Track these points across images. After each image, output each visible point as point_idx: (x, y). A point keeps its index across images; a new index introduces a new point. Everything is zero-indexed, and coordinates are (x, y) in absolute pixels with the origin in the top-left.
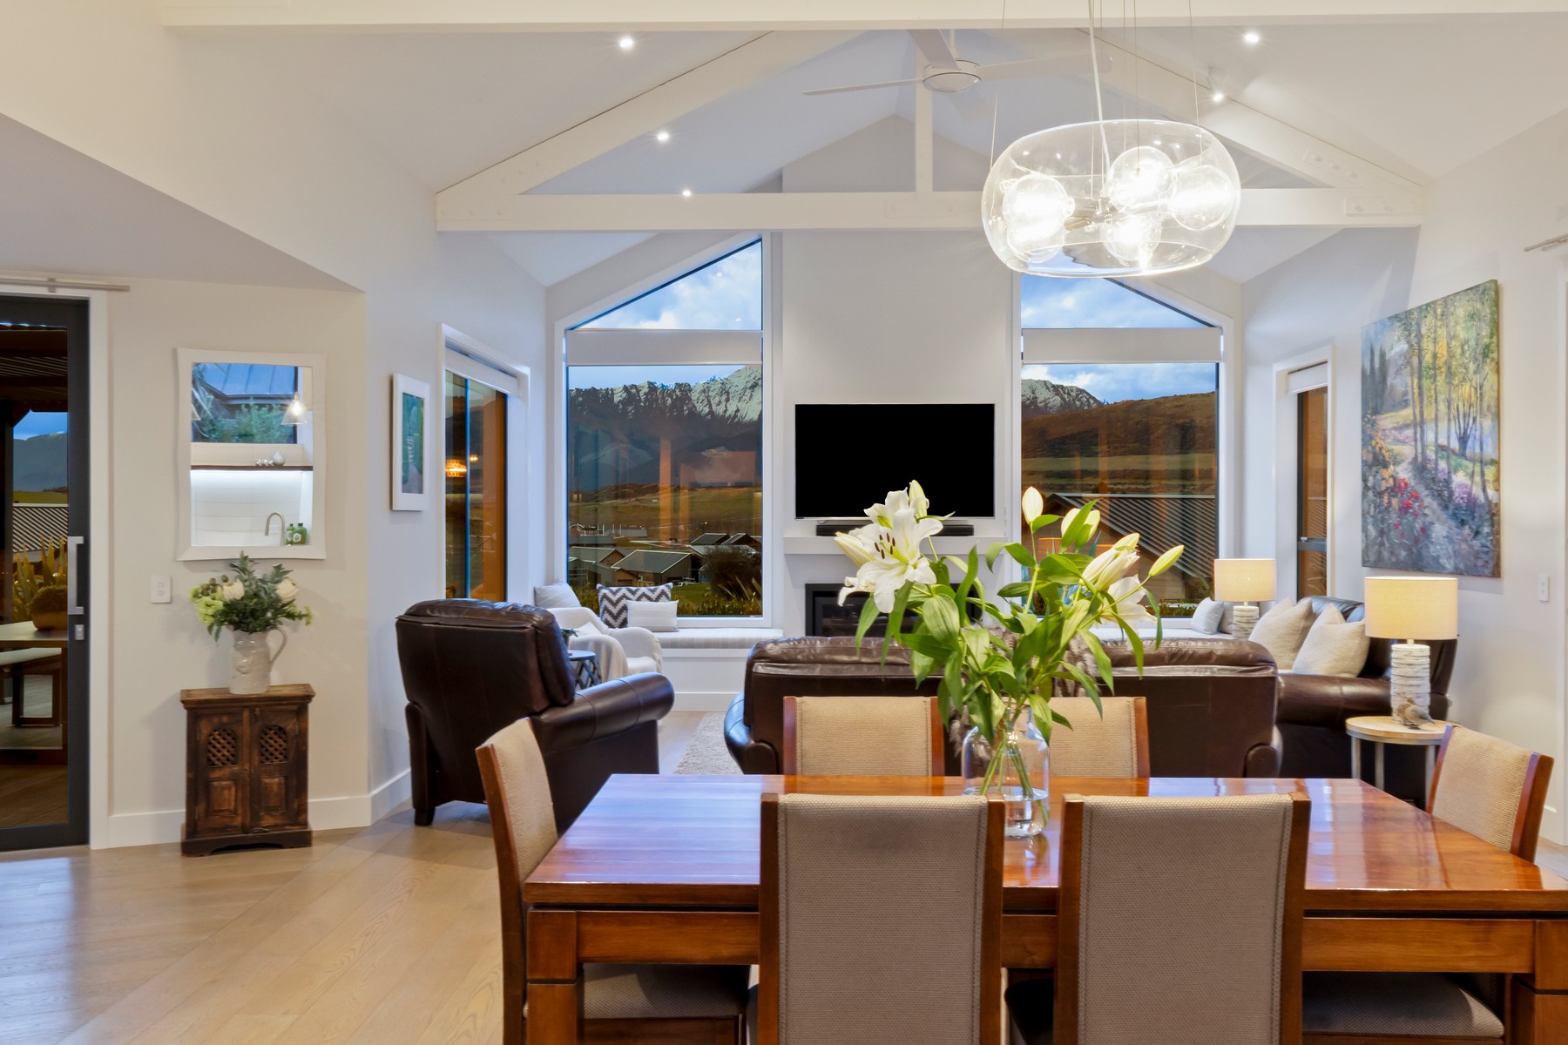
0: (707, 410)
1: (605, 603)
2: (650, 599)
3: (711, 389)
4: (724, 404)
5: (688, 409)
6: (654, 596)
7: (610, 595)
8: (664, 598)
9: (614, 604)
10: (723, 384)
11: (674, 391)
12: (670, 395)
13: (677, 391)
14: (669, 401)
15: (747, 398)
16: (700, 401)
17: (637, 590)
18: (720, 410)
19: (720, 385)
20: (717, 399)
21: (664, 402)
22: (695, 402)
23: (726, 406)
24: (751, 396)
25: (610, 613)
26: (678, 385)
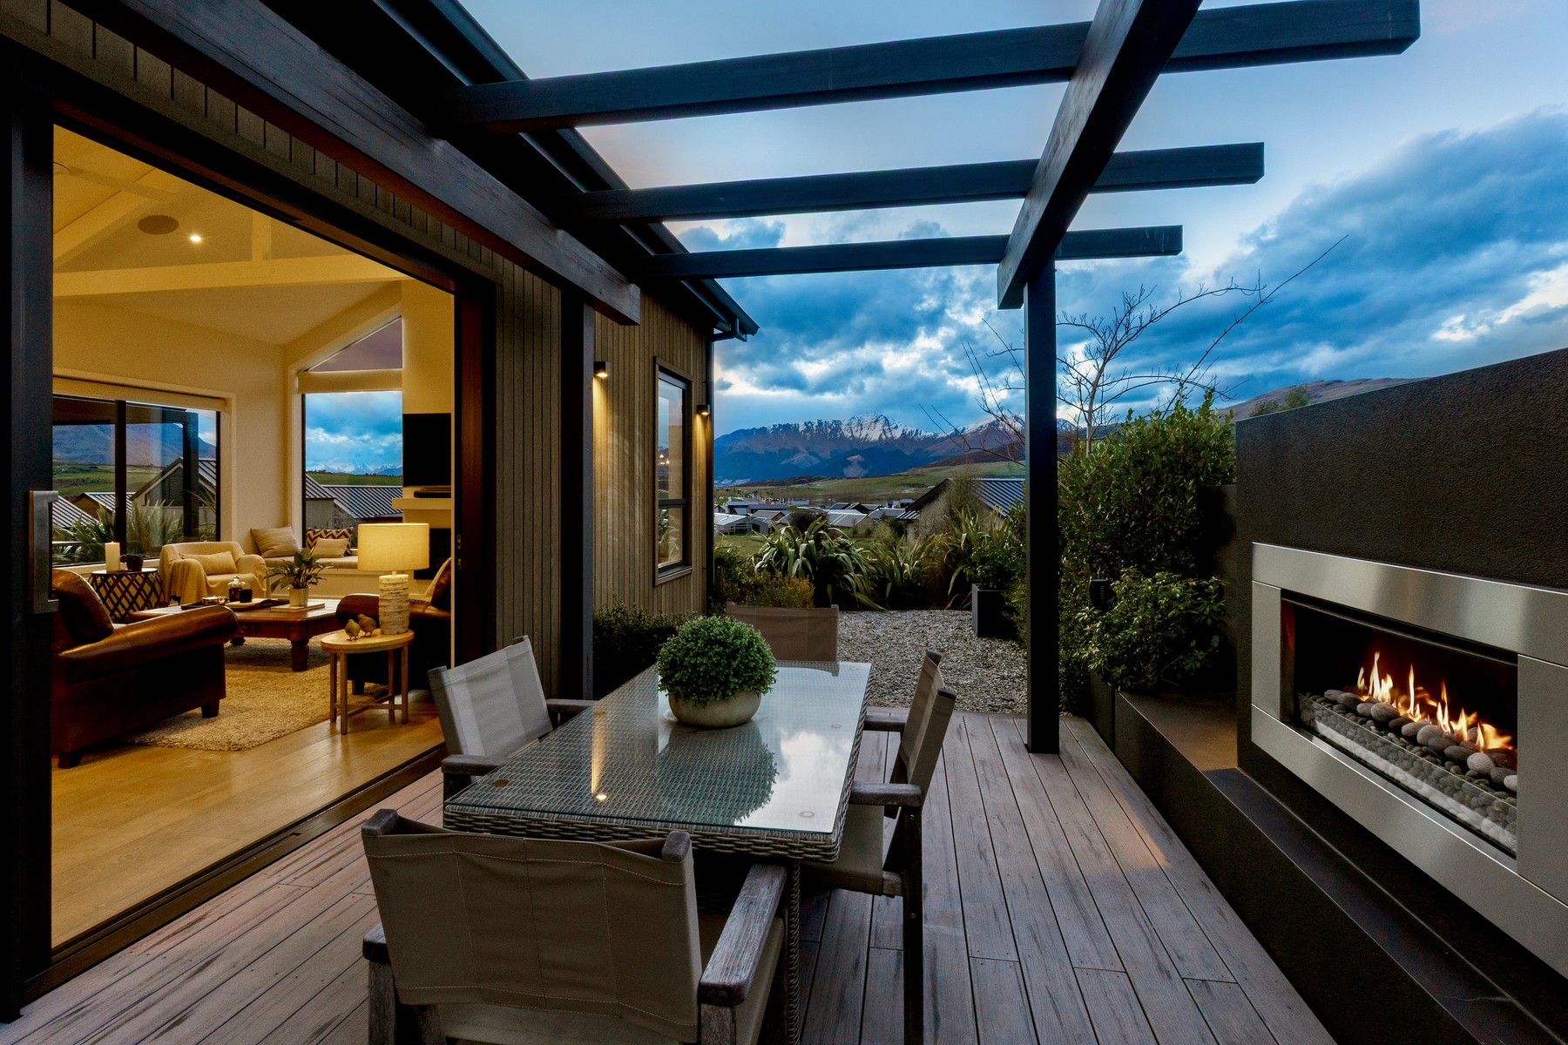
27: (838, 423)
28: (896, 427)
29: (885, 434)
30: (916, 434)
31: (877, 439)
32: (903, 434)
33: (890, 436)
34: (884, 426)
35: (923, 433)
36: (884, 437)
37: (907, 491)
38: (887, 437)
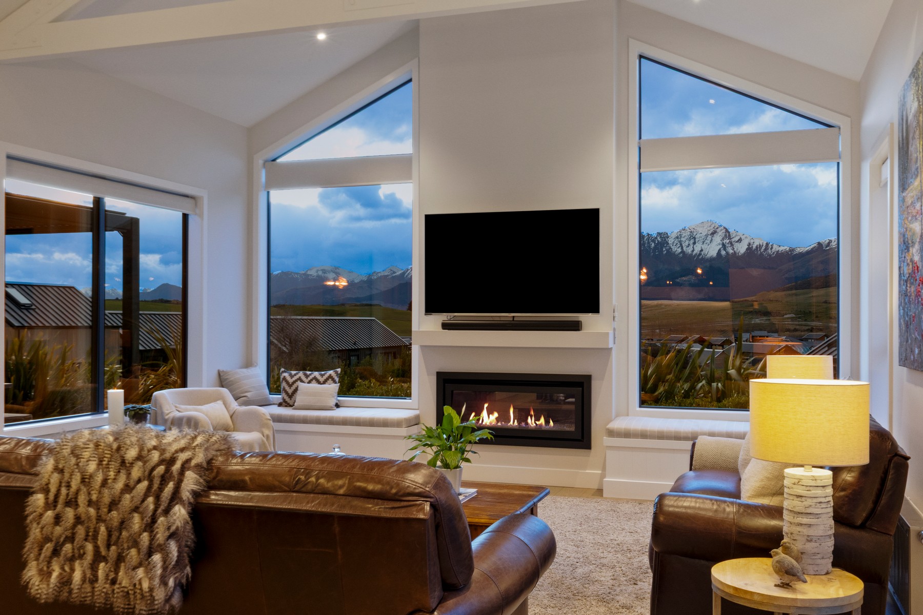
0: (679, 250)
1: (284, 384)
2: (319, 382)
3: (683, 236)
4: (692, 246)
5: (666, 250)
6: (322, 380)
7: (288, 378)
8: (330, 381)
9: (290, 386)
10: (691, 232)
11: (656, 238)
12: (653, 241)
13: (659, 238)
14: (653, 245)
15: (709, 242)
16: (675, 244)
17: (310, 374)
18: (689, 250)
19: (689, 233)
20: (687, 243)
21: (649, 247)
22: (671, 245)
23: (693, 248)
24: (712, 240)
25: (287, 393)
26: (659, 234)
27: (664, 236)
28: (740, 240)
29: (725, 249)
30: (766, 249)
31: (715, 255)
32: (749, 248)
33: (731, 251)
34: (723, 239)
35: (776, 248)
36: (723, 253)
37: (758, 321)
38: (727, 253)
